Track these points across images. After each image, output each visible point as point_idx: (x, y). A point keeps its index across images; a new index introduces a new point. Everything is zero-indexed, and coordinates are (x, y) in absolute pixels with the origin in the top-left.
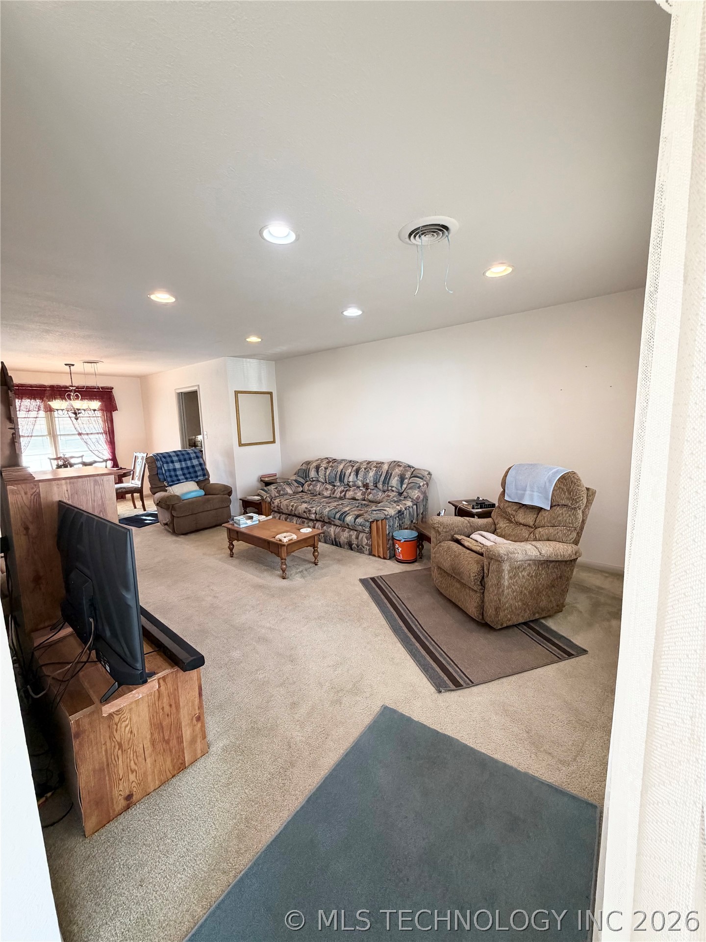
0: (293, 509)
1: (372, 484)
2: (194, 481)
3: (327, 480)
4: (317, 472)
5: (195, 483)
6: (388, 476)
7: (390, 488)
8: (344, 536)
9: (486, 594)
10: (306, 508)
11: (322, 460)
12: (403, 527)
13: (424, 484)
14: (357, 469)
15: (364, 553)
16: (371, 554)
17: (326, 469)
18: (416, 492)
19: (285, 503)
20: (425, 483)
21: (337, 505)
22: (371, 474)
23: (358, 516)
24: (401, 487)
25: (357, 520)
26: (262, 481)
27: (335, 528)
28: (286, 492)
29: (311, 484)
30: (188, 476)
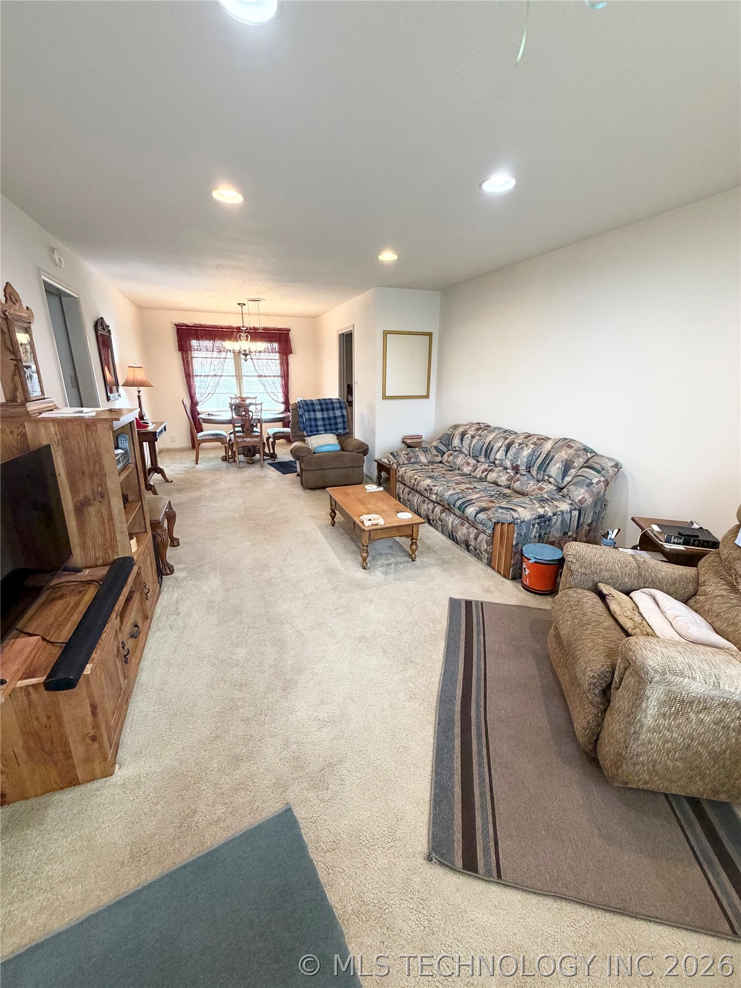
0: (416, 484)
1: (525, 468)
2: (334, 433)
3: (471, 452)
4: (462, 440)
5: (335, 436)
6: (548, 459)
7: (546, 478)
8: (463, 531)
9: (608, 717)
10: (428, 485)
11: (471, 424)
12: (545, 539)
13: (599, 482)
14: (509, 443)
15: (481, 560)
16: (489, 564)
17: (473, 437)
18: (582, 491)
19: (410, 474)
20: (602, 479)
21: (467, 488)
22: (526, 452)
23: (483, 510)
24: (563, 479)
25: (478, 515)
26: (403, 442)
27: (454, 518)
28: (418, 460)
29: (451, 455)
30: (328, 427)
